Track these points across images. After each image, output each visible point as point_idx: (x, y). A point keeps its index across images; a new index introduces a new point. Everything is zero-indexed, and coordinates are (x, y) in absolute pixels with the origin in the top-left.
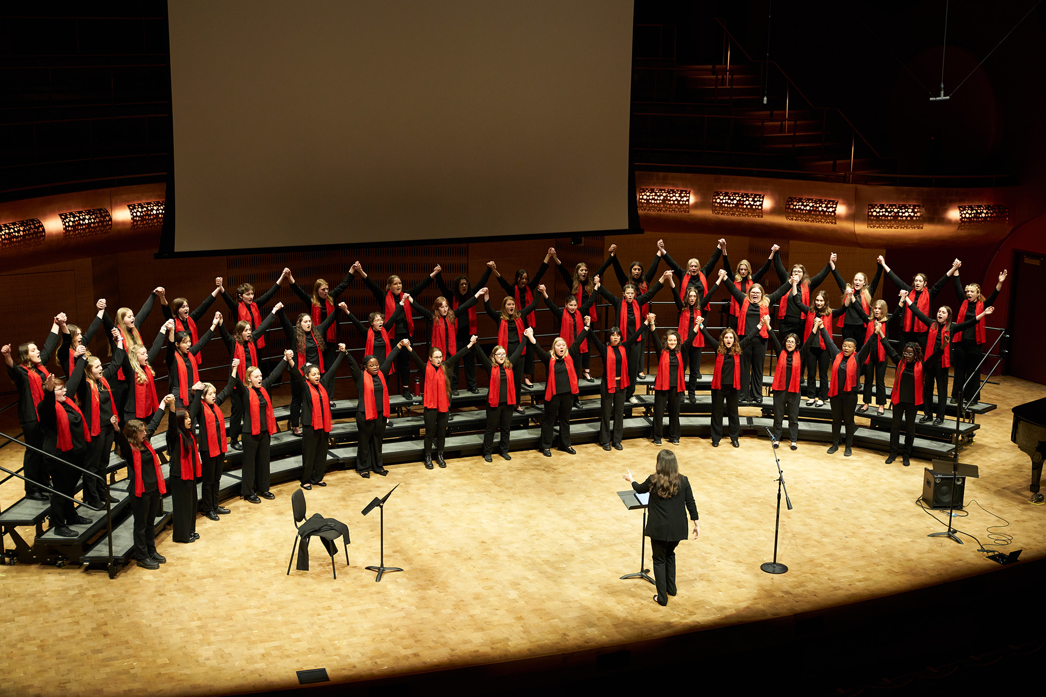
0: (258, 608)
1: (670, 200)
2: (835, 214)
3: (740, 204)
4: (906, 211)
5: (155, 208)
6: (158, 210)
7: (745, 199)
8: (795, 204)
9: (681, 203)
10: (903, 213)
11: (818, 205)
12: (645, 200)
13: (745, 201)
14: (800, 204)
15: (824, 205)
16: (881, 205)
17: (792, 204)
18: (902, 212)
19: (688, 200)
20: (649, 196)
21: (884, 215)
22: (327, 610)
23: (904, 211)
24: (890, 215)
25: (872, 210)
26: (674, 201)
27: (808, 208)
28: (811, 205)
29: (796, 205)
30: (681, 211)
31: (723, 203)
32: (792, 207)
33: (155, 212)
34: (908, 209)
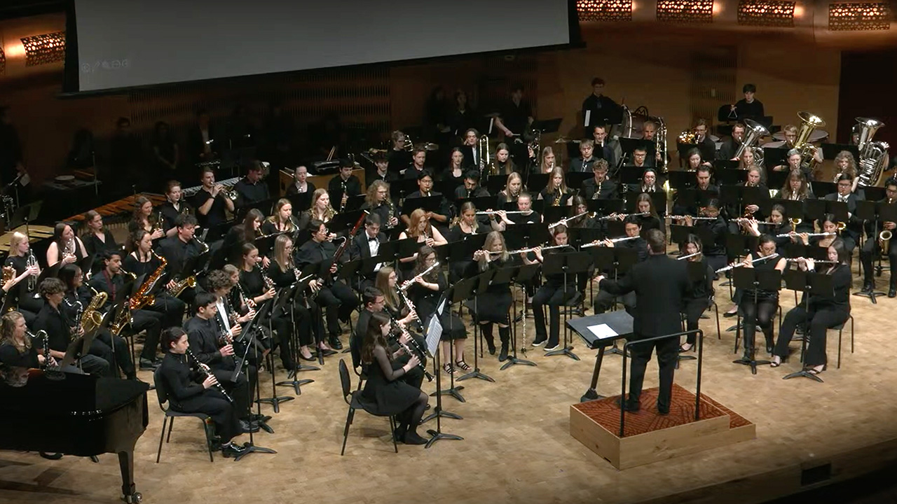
0: (216, 485)
1: (610, 8)
2: (793, 16)
3: (687, 9)
4: (871, 11)
5: (51, 41)
6: (54, 43)
7: (693, 4)
8: (748, 7)
9: (623, 10)
10: (868, 13)
11: (773, 8)
12: (583, 8)
13: (693, 6)
14: (754, 6)
15: (780, 8)
16: (843, 5)
17: (745, 7)
18: (866, 12)
19: (630, 7)
20: (587, 4)
21: (847, 16)
22: (292, 483)
23: (868, 10)
24: (853, 15)
25: (834, 11)
26: (615, 9)
27: (763, 11)
28: (766, 7)
29: (750, 8)
30: (623, 20)
31: (669, 8)
32: (745, 10)
33: (51, 45)
34: (873, 8)
